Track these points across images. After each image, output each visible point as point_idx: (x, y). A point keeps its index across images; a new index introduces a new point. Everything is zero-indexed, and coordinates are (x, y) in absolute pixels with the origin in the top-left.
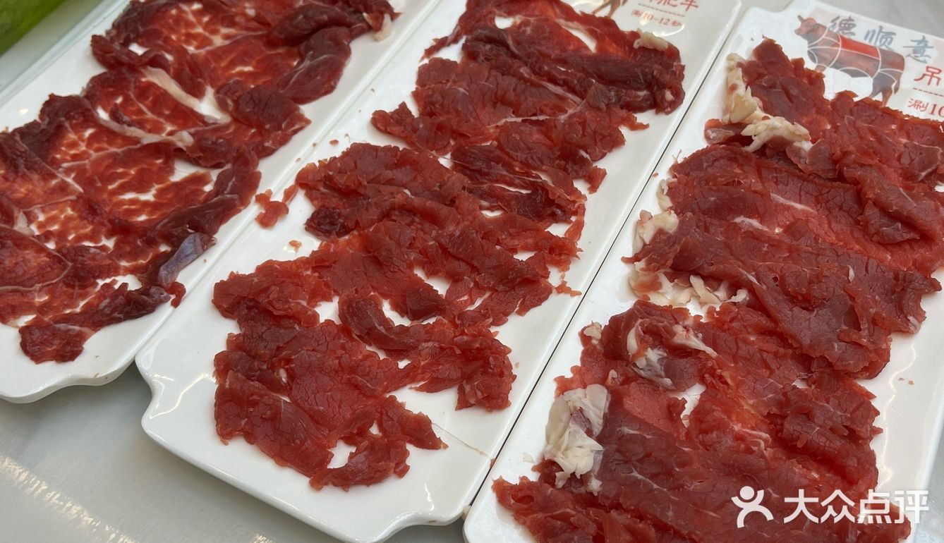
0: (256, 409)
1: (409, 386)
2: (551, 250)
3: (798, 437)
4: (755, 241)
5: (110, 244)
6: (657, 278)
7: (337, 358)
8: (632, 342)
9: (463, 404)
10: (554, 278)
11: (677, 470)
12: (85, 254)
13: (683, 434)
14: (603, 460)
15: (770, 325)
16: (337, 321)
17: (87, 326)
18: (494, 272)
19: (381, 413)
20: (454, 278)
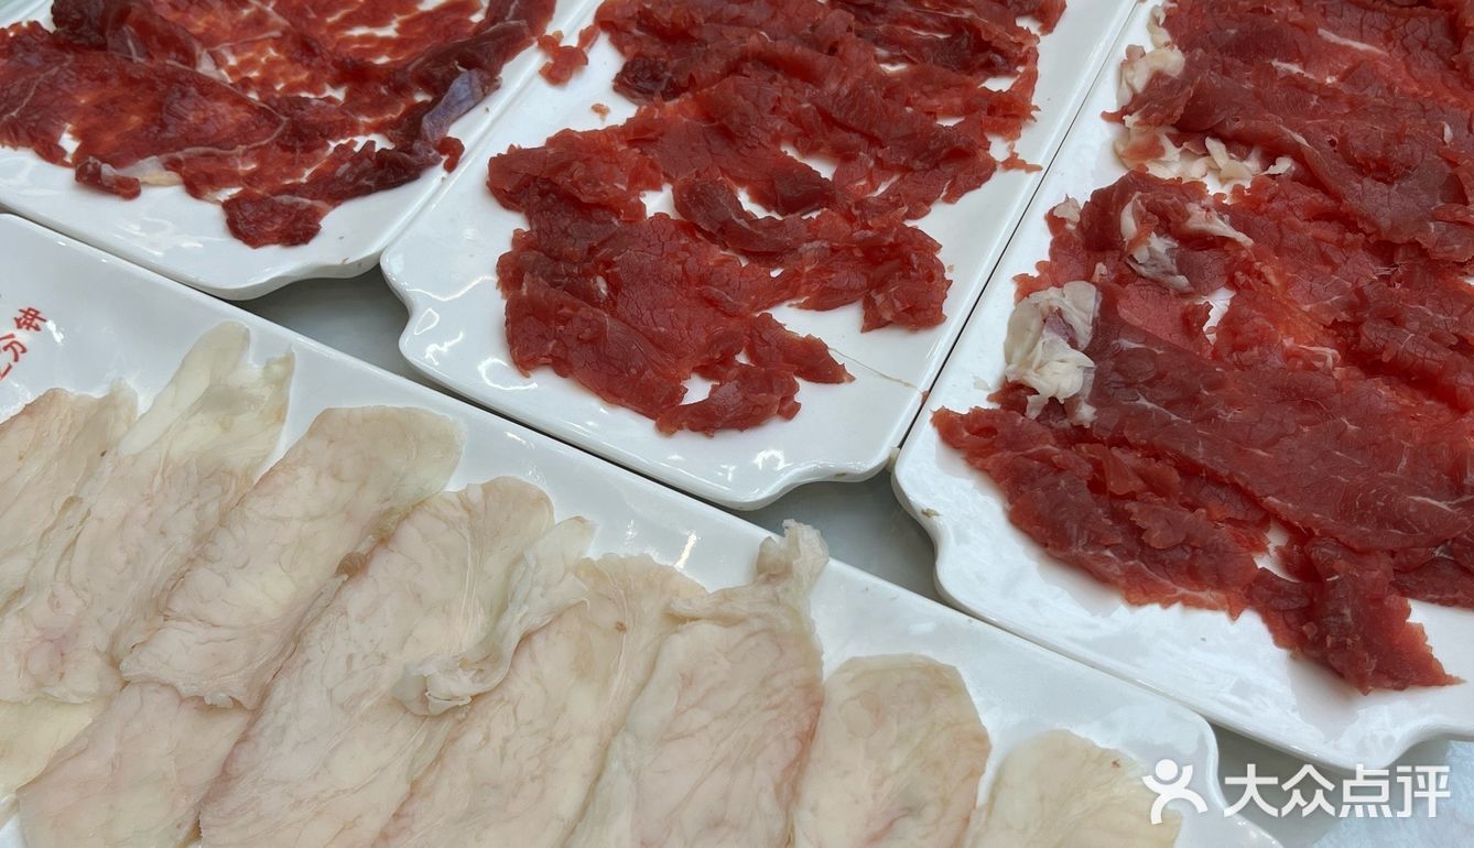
0: (569, 326)
1: (788, 303)
2: (991, 111)
3: (1384, 348)
4: (1300, 91)
5: (339, 95)
6: (1156, 140)
7: (679, 263)
8: (1128, 223)
9: (873, 322)
10: (998, 149)
11: (1206, 393)
12: (304, 107)
13: (1209, 352)
14: (1095, 381)
15: (1329, 203)
16: (673, 215)
17: (320, 199)
18: (905, 144)
19: (751, 336)
20: (843, 156)
